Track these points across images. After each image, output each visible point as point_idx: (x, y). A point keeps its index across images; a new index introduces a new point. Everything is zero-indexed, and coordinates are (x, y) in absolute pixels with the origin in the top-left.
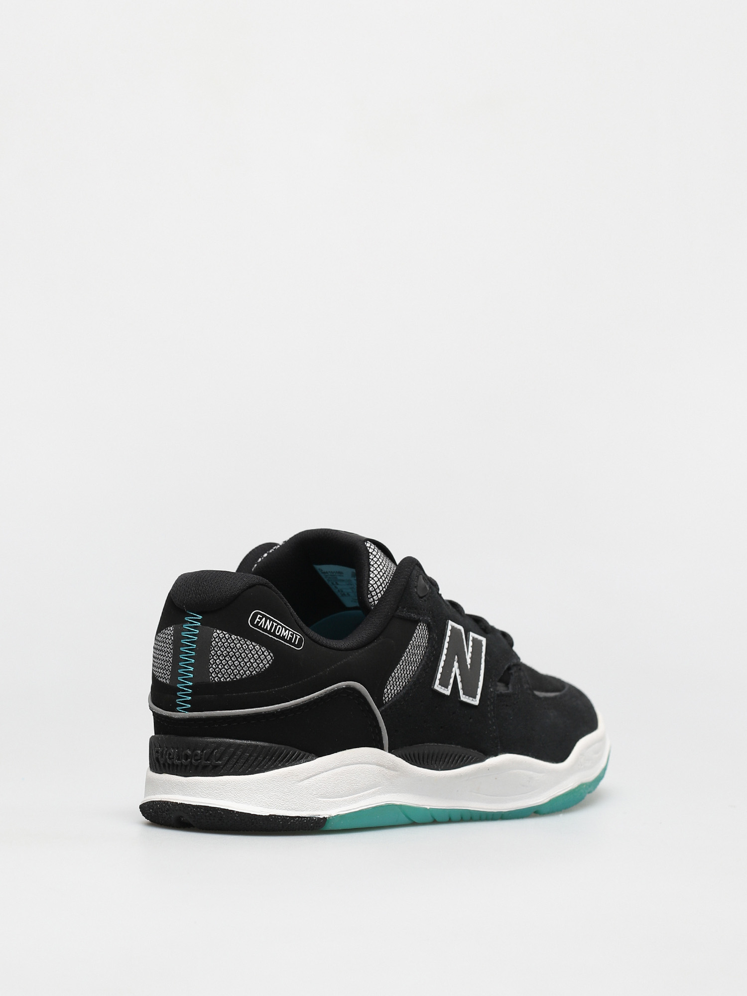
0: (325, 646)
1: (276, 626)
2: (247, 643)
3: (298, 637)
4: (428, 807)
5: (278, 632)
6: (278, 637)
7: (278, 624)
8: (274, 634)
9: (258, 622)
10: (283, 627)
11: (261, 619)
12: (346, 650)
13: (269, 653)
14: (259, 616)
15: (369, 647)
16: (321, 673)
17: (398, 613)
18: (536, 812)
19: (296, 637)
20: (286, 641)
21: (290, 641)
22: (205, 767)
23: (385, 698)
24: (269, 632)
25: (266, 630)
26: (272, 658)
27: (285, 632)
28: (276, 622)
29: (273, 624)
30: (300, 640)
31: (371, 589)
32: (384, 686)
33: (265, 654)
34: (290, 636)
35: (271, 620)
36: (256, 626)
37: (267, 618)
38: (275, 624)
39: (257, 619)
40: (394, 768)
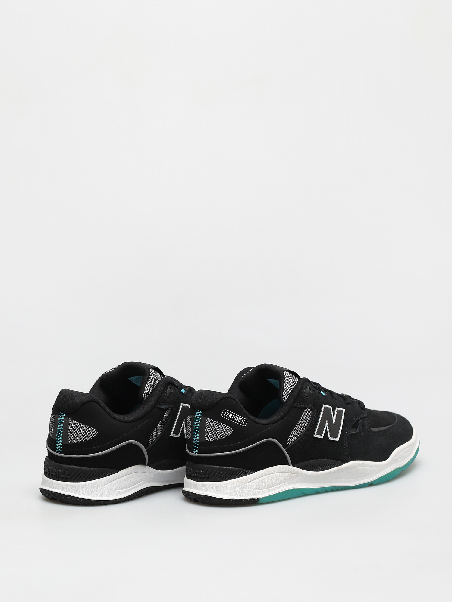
0: (258, 423)
1: (234, 416)
2: (221, 424)
3: (245, 420)
4: (314, 488)
5: (235, 419)
6: (235, 421)
7: (235, 415)
8: (233, 420)
9: (226, 415)
10: (237, 416)
11: (227, 413)
12: (269, 424)
13: (231, 428)
14: (226, 412)
15: (280, 422)
16: (255, 436)
17: (295, 405)
18: (371, 484)
19: (244, 420)
20: (238, 422)
21: (240, 423)
22: (204, 478)
23: (288, 443)
24: (231, 419)
25: (229, 418)
26: (232, 430)
27: (238, 418)
28: (234, 414)
29: (232, 416)
30: (246, 421)
31: (283, 394)
32: (287, 438)
33: (229, 429)
34: (240, 420)
35: (232, 413)
36: (225, 417)
37: (230, 413)
38: (234, 415)
39: (225, 414)
40: (294, 473)
